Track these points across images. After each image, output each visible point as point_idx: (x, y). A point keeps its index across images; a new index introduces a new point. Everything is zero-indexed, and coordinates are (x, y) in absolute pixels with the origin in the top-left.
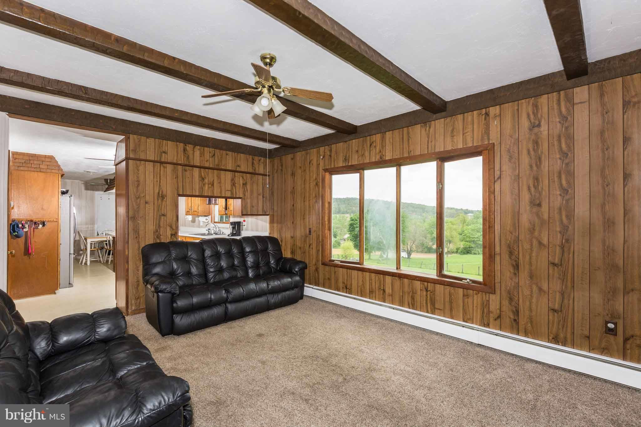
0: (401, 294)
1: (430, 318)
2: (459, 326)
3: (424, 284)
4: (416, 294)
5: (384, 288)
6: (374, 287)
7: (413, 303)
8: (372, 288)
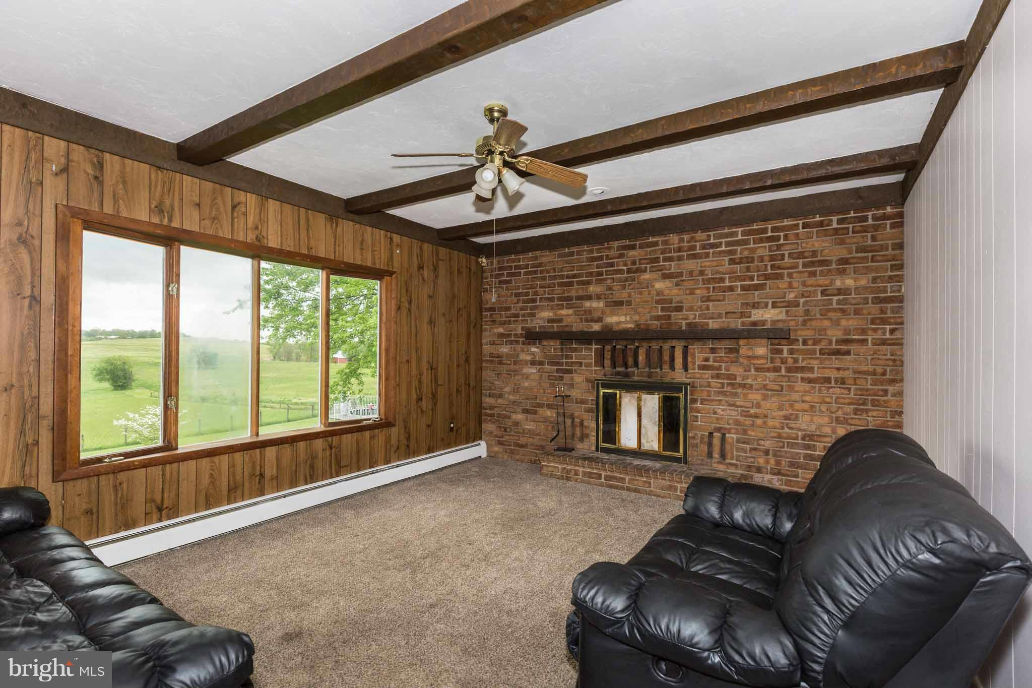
0: (294, 468)
1: (334, 484)
2: (368, 475)
3: (327, 441)
4: (316, 458)
5: (263, 471)
6: (239, 477)
7: (312, 473)
8: (234, 480)
